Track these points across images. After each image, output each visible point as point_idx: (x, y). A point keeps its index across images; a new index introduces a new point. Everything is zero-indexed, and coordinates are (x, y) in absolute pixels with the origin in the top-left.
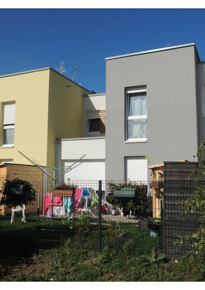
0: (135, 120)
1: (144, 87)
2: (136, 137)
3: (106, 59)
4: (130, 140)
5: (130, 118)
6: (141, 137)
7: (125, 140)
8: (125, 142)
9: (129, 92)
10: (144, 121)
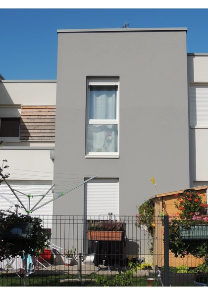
0: (97, 126)
1: (117, 78)
2: (99, 151)
3: (58, 31)
4: (91, 154)
5: (91, 121)
6: (106, 150)
7: (86, 154)
8: (86, 157)
9: (92, 84)
10: (111, 127)
